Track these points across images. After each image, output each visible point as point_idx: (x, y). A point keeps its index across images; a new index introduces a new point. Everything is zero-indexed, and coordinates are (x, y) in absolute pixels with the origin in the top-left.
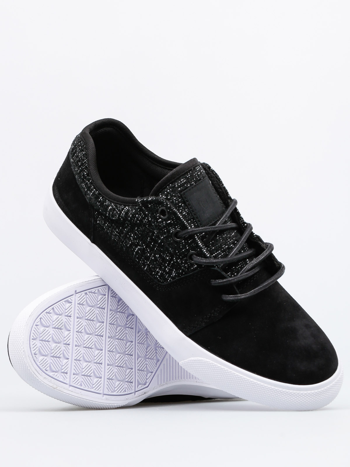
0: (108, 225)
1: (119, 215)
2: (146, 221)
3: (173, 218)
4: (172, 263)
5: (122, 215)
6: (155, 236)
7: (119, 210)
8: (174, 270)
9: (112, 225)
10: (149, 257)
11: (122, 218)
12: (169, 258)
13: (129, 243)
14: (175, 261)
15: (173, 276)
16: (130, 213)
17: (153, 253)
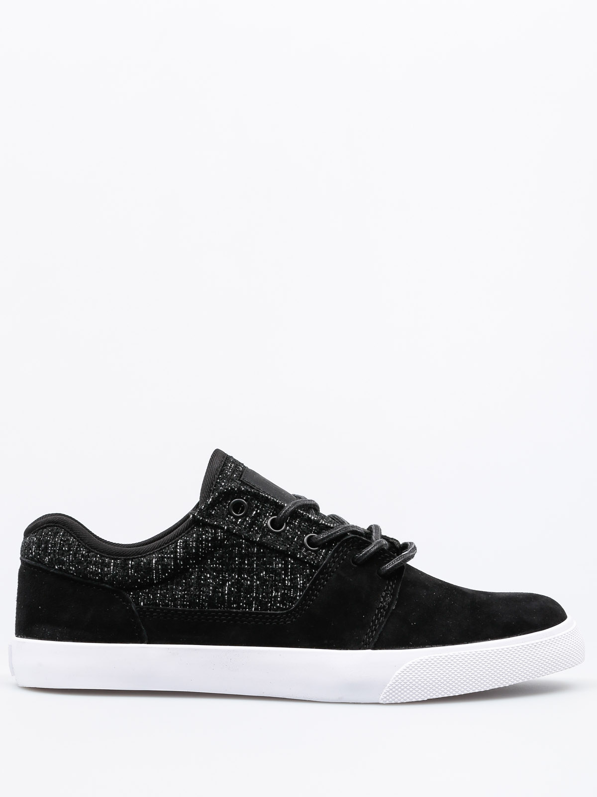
0: (160, 594)
1: (175, 558)
2: (221, 535)
3: (256, 504)
4: (290, 568)
5: (180, 556)
6: (245, 547)
7: (171, 553)
8: (298, 575)
9: (167, 590)
10: (252, 585)
11: (180, 560)
12: (282, 564)
13: (210, 590)
14: (292, 562)
15: (300, 586)
16: (191, 542)
17: (254, 575)
